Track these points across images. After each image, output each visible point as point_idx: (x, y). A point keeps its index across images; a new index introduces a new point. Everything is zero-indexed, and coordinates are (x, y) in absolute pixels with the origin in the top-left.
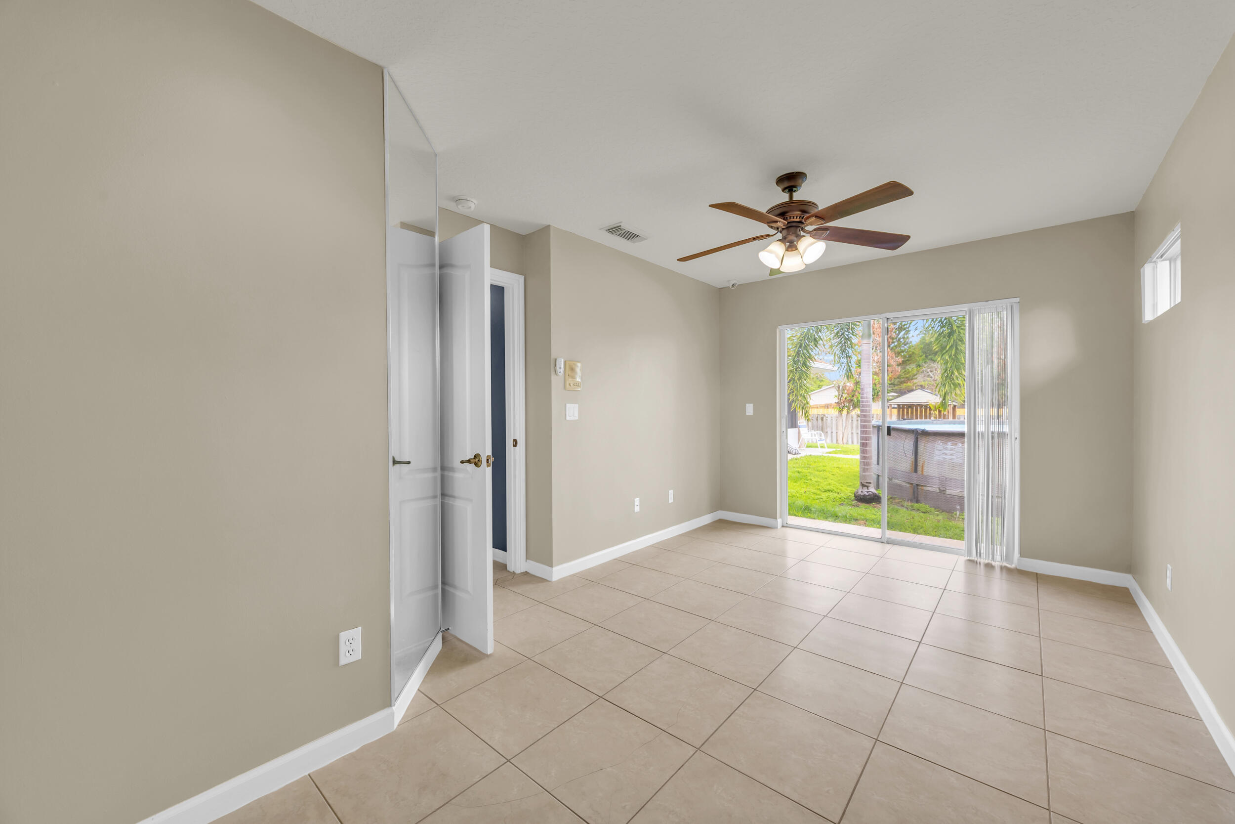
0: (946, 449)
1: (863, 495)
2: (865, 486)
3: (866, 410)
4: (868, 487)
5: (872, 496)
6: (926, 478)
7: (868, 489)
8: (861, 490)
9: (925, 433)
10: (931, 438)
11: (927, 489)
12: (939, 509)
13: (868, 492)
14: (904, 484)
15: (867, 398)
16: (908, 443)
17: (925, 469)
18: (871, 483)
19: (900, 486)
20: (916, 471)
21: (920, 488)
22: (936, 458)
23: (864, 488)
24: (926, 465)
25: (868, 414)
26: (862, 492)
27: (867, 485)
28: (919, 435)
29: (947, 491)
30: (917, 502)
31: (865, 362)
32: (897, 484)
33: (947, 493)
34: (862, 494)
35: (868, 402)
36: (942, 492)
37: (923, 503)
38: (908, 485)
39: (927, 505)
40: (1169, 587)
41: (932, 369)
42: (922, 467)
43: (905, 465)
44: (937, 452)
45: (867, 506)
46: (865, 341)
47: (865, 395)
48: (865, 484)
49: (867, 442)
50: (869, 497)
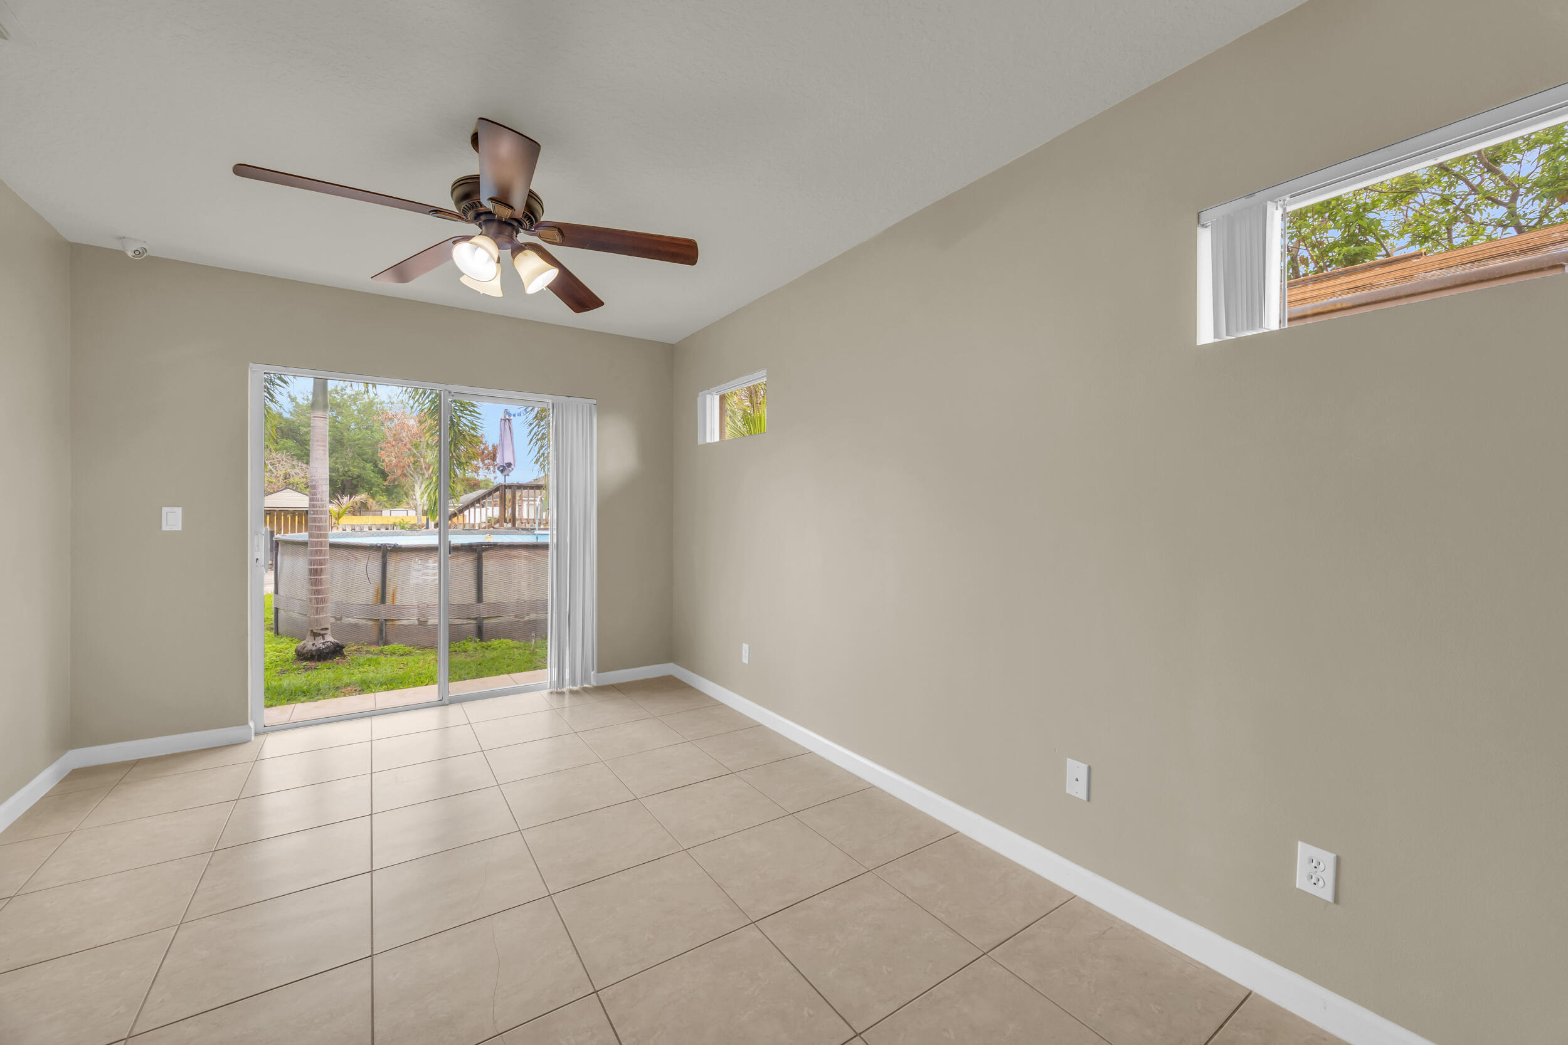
0: (427, 568)
1: (317, 650)
2: (320, 635)
3: (321, 518)
4: (323, 636)
5: (332, 647)
6: (400, 608)
7: (324, 639)
8: (311, 643)
9: (397, 549)
10: (405, 555)
11: (402, 623)
12: (418, 647)
13: (324, 644)
14: (364, 622)
15: (322, 501)
16: (374, 565)
17: (398, 597)
18: (327, 629)
19: (356, 626)
20: (383, 600)
21: (388, 623)
22: (413, 581)
23: (317, 638)
24: (398, 591)
25: (324, 524)
26: (313, 645)
27: (324, 632)
28: (386, 552)
29: (429, 621)
30: (386, 643)
31: (318, 445)
32: (351, 625)
33: (429, 623)
34: (314, 648)
35: (323, 507)
36: (422, 623)
37: (396, 643)
38: (370, 623)
39: (401, 645)
40: (745, 660)
41: (273, 461)
42: (393, 594)
43: (366, 594)
44: (414, 573)
45: (328, 663)
46: (320, 413)
47: (319, 496)
48: (319, 632)
49: (323, 567)
50: (327, 650)
